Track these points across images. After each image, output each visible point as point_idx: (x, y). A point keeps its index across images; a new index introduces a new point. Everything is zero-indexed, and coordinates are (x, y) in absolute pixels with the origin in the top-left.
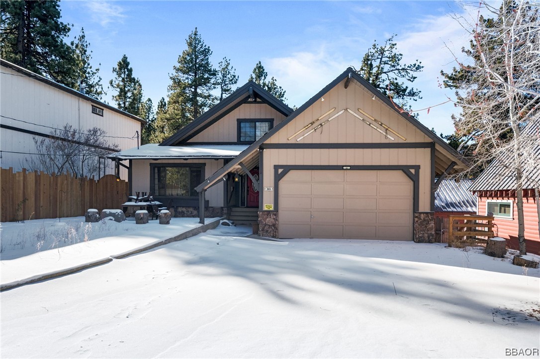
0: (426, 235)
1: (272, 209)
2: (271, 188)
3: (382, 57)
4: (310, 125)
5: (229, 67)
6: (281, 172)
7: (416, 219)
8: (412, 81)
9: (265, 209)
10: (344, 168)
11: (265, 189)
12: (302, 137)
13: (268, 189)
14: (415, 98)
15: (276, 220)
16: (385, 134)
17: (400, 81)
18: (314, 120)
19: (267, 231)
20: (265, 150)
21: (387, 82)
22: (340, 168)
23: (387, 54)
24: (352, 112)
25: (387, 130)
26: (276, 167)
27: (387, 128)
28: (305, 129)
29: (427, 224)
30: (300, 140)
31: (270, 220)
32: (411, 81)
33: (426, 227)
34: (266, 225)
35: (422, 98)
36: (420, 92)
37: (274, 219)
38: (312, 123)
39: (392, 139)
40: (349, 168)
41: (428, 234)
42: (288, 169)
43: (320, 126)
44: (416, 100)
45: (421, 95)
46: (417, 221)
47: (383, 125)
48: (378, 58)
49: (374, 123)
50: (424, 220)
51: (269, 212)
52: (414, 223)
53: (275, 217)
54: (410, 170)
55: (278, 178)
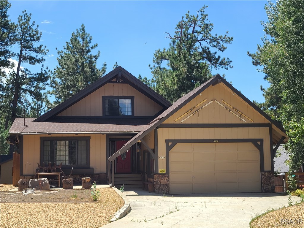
0: (270, 187)
1: (165, 172)
2: (164, 157)
3: (195, 26)
4: (190, 111)
5: (31, 23)
6: (171, 144)
7: (263, 176)
8: (223, 51)
9: (160, 172)
10: (215, 141)
11: (160, 158)
12: (185, 120)
13: (162, 158)
14: (227, 66)
15: (168, 180)
16: (240, 117)
17: (212, 50)
18: (192, 107)
19: (162, 189)
20: (159, 129)
21: (200, 50)
22: (211, 141)
23: (198, 23)
24: (218, 103)
25: (241, 115)
26: (167, 141)
27: (241, 113)
28: (186, 113)
29: (270, 179)
30: (183, 121)
31: (163, 181)
32: (221, 50)
33: (269, 181)
34: (160, 185)
35: (232, 67)
36: (231, 62)
37: (166, 180)
38: (191, 110)
39: (244, 121)
40: (218, 141)
41: (271, 186)
42: (175, 142)
43: (197, 112)
44: (227, 69)
45: (231, 64)
46: (264, 178)
47: (238, 112)
48: (191, 27)
49: (232, 110)
50: (268, 177)
51: (163, 175)
52: (261, 179)
53: (167, 178)
54: (257, 142)
55: (168, 149)
